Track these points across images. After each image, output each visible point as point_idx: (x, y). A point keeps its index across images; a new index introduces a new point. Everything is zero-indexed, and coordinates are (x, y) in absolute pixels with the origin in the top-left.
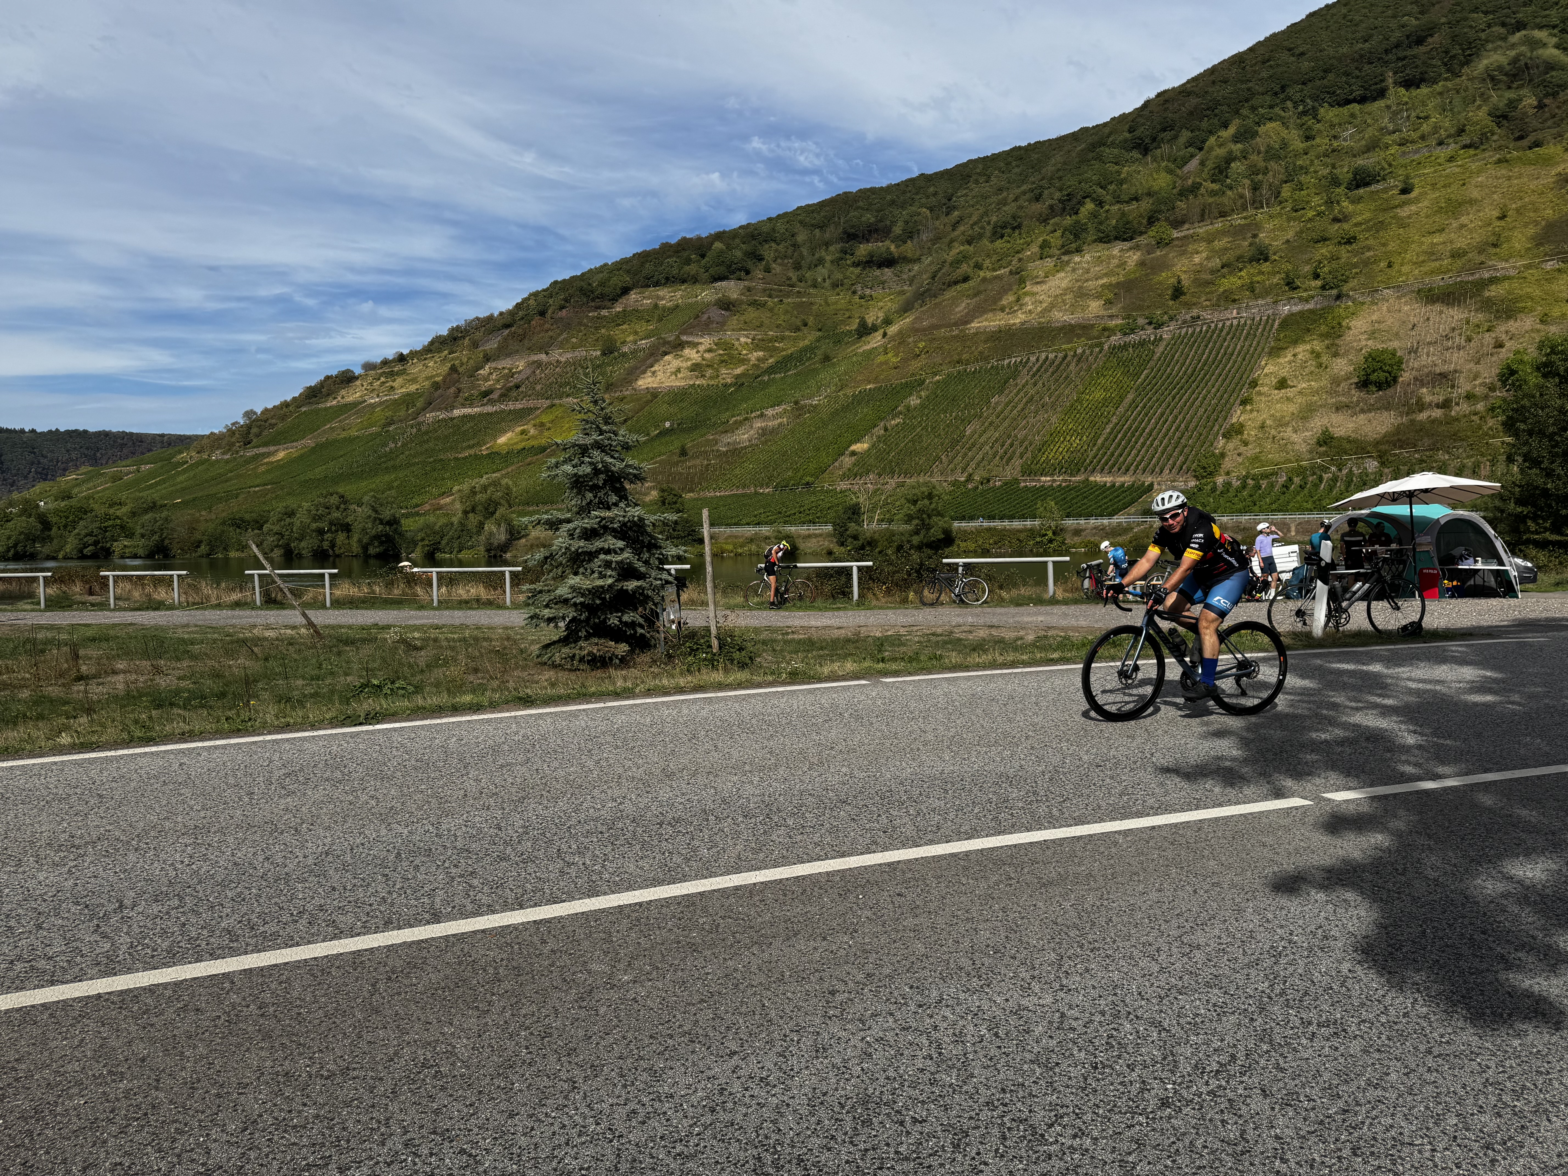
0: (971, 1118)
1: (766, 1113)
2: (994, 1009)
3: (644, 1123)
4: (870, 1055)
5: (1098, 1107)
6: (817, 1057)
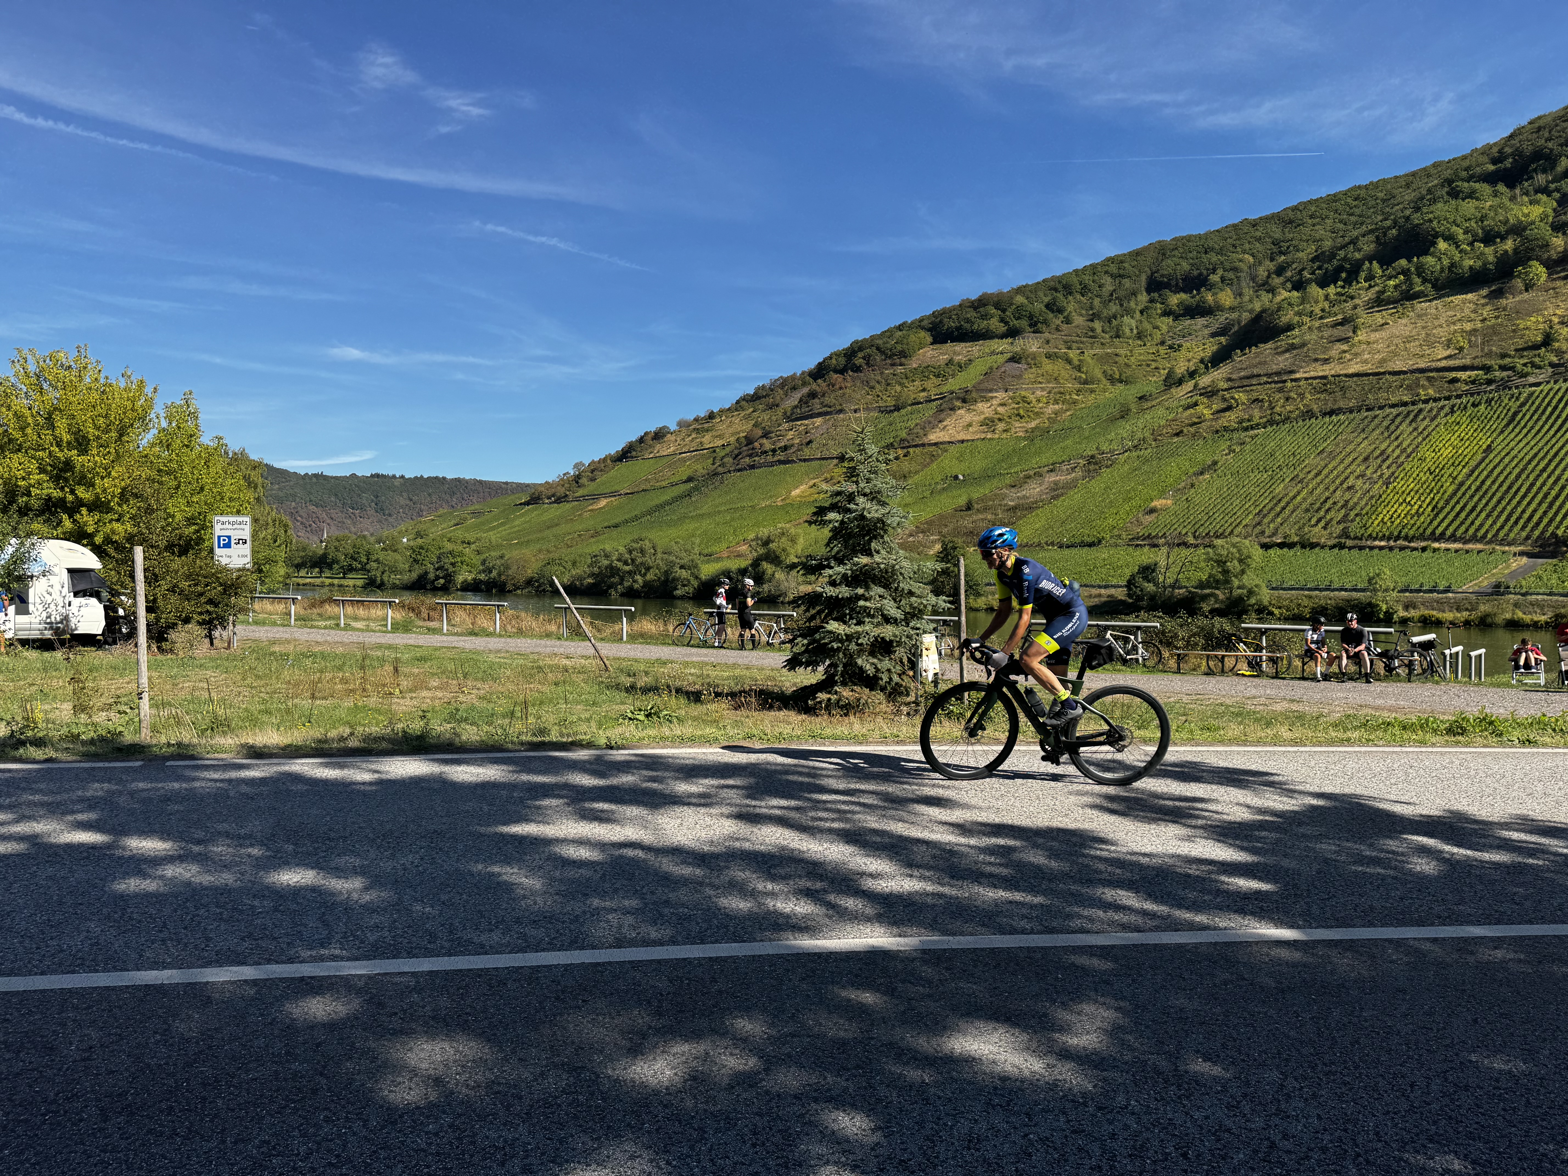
4: (1030, 1155)
6: (969, 1149)
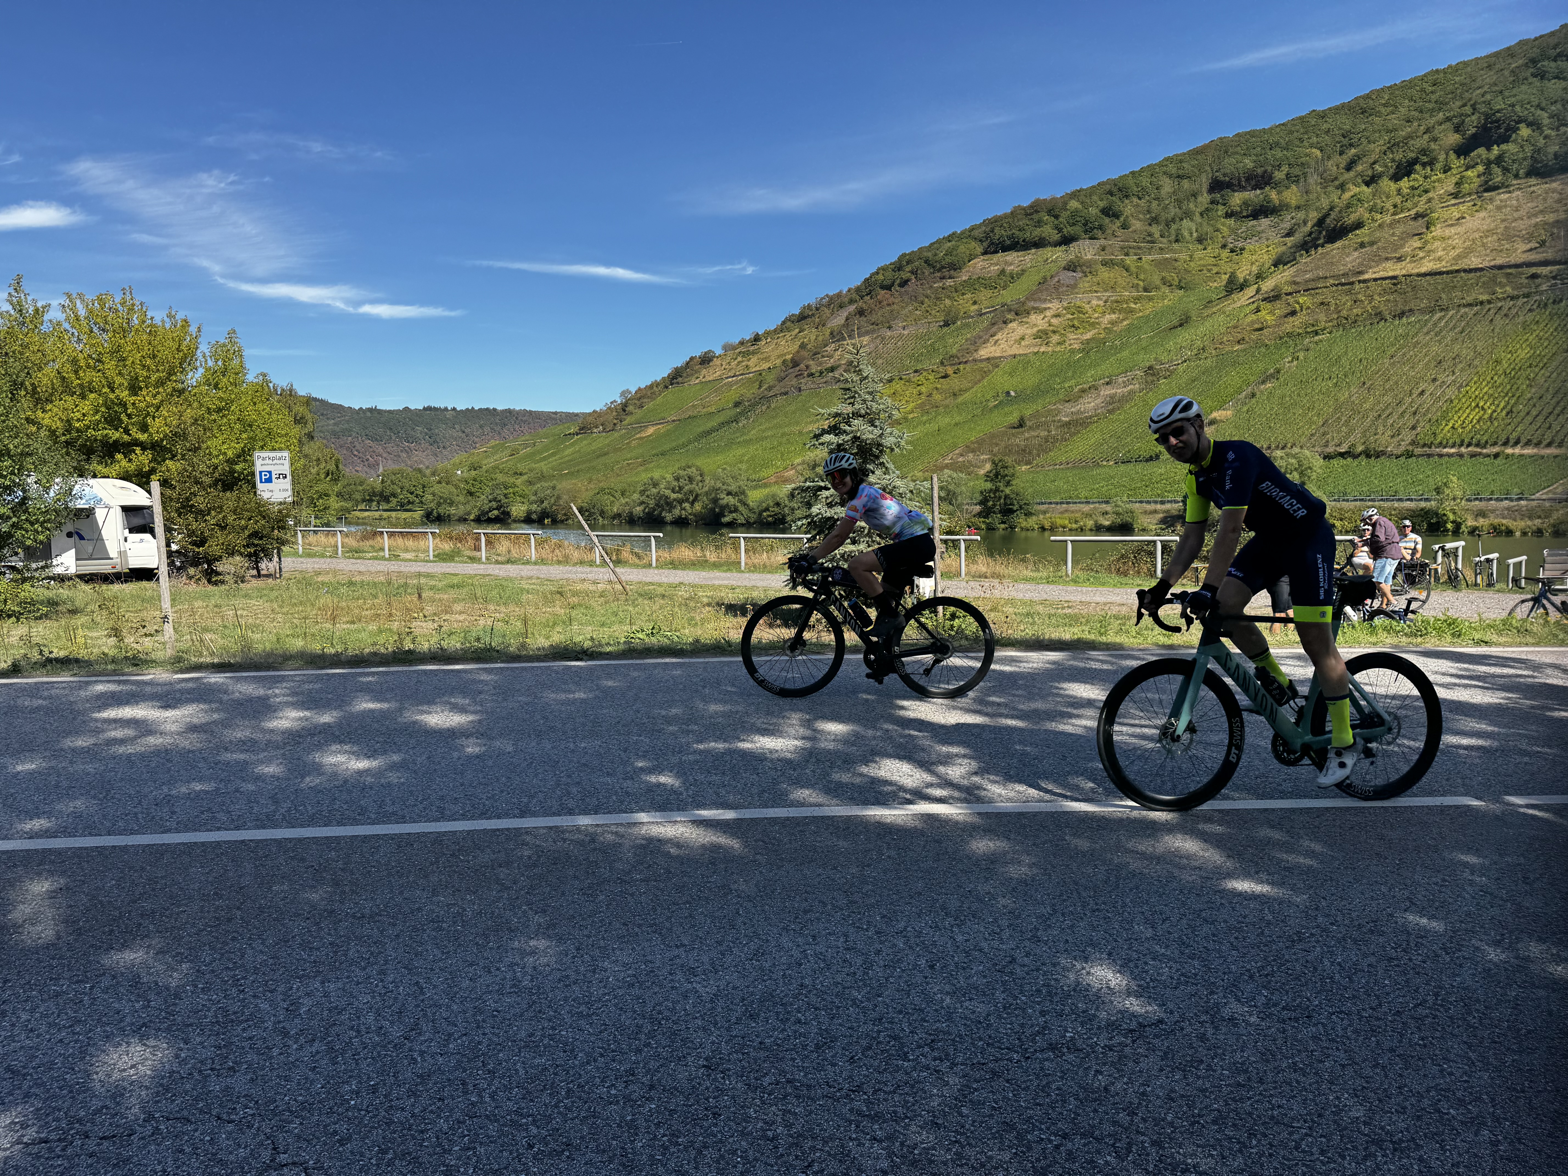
0: (851, 1028)
1: (673, 995)
2: (949, 945)
3: (566, 986)
5: (981, 1039)
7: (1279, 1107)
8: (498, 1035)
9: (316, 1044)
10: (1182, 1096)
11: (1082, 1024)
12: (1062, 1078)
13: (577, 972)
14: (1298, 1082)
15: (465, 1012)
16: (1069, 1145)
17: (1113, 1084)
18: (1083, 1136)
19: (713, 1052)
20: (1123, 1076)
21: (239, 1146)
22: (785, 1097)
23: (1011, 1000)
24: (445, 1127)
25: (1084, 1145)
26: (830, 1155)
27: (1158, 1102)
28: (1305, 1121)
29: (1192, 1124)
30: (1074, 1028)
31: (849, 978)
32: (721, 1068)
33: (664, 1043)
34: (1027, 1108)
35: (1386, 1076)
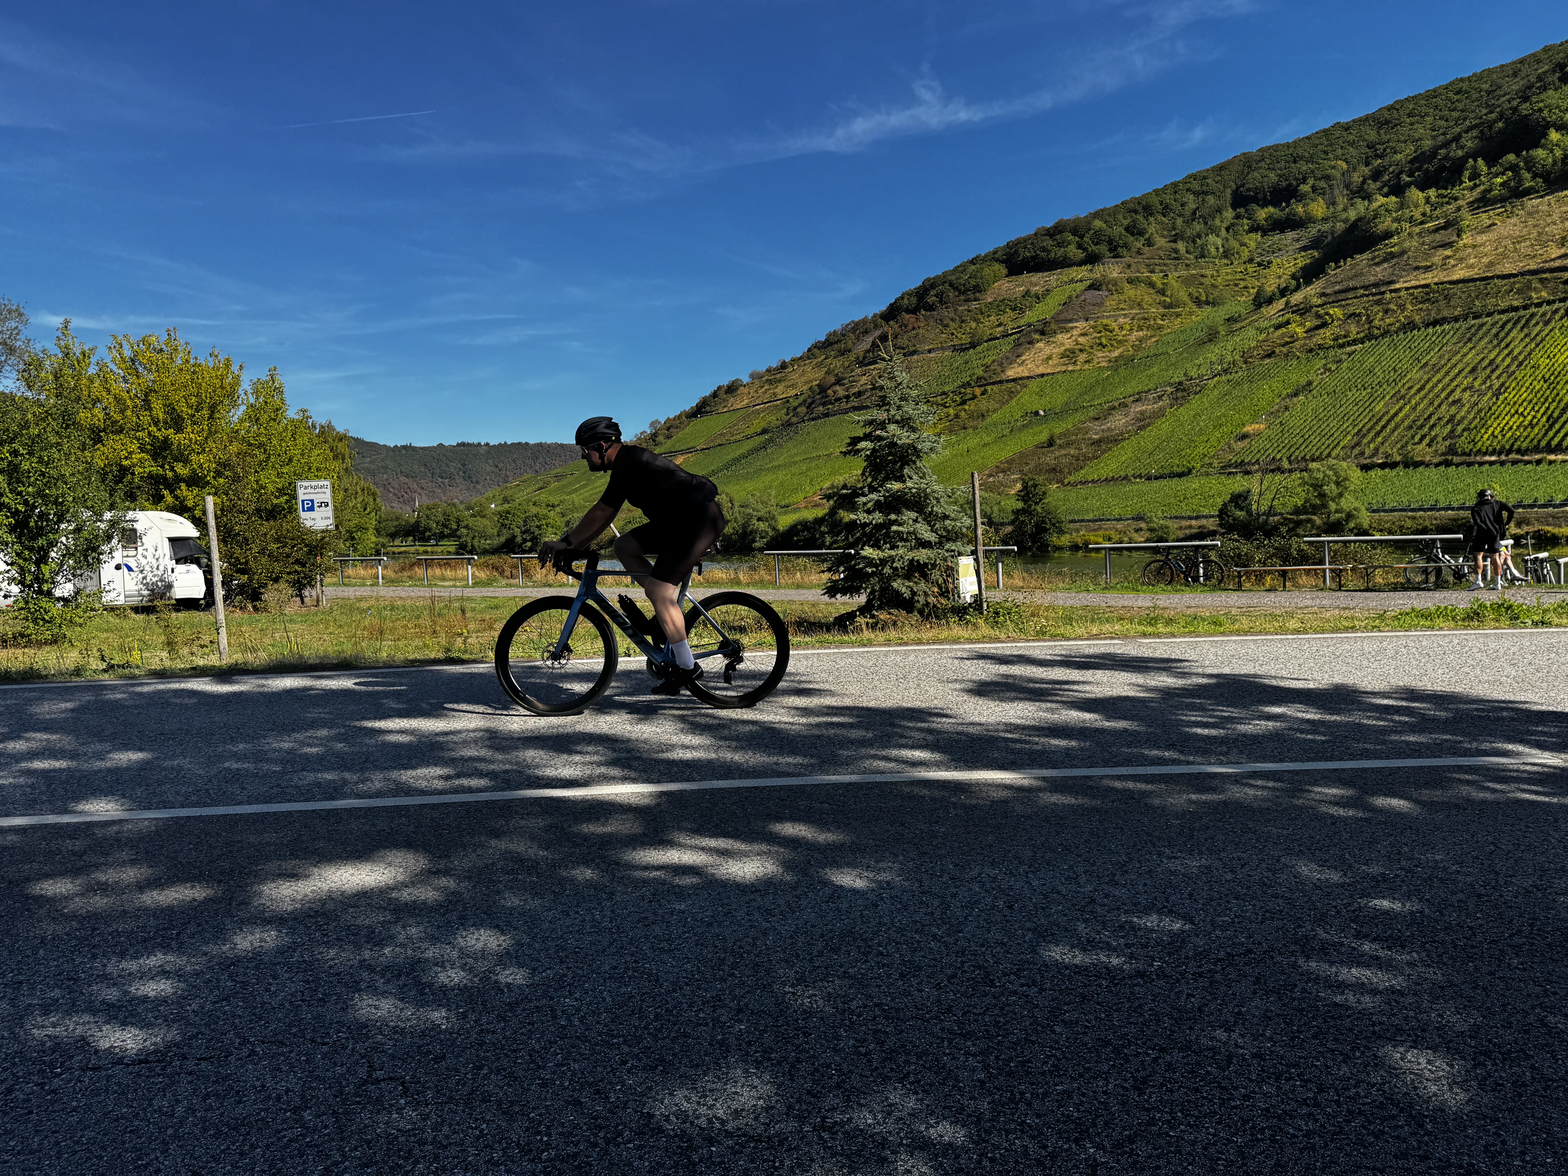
7: (1380, 1023)
8: (582, 969)
9: (403, 978)
10: (1279, 1015)
11: (1169, 954)
12: (1154, 1000)
13: (655, 914)
14: (1396, 1001)
15: (547, 950)
16: (1168, 1058)
17: (1207, 1005)
18: (1181, 1049)
19: (797, 980)
20: (1216, 999)
21: (335, 1064)
22: (874, 1018)
23: (1093, 934)
24: (537, 1047)
25: (1183, 1058)
26: (924, 1067)
27: (1255, 1020)
28: (1409, 1036)
29: (1293, 1039)
30: (1161, 959)
31: (927, 918)
32: (806, 994)
33: (747, 973)
34: (1121, 1026)
35: (1488, 996)
